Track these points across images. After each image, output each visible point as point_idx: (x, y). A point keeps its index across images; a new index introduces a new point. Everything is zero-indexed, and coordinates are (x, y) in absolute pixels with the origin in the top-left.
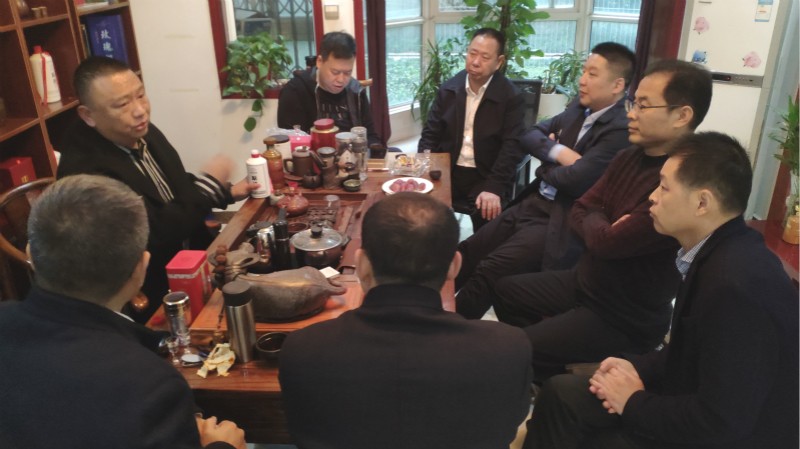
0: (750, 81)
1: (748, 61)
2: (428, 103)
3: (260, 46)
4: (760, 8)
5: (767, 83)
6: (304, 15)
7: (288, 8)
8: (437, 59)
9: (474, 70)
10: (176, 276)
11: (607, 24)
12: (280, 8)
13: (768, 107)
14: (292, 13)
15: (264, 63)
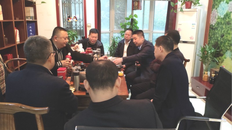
0: (192, 43)
1: (191, 38)
2: (112, 52)
3: (70, 33)
4: (193, 25)
5: (196, 43)
6: (79, 29)
7: (75, 27)
8: (114, 41)
9: (126, 38)
10: (59, 72)
11: (157, 34)
12: (73, 27)
13: (196, 49)
14: (76, 28)
15: (71, 37)
